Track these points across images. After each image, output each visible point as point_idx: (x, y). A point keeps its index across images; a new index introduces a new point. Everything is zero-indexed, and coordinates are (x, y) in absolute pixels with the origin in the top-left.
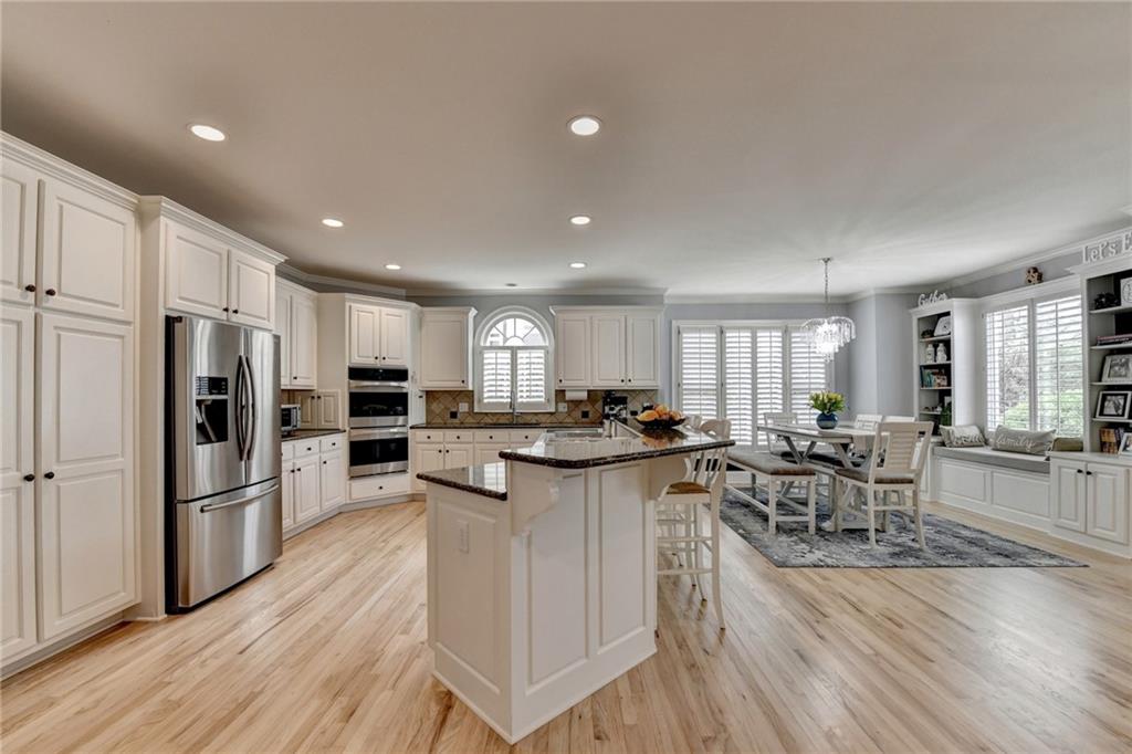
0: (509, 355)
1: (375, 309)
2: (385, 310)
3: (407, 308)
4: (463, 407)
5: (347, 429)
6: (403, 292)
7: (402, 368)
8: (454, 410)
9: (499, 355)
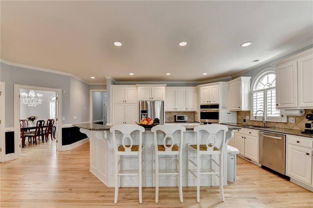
0: (263, 94)
1: (208, 87)
2: (211, 87)
3: (219, 84)
4: (247, 118)
5: (200, 122)
6: (230, 77)
7: (217, 104)
8: (245, 119)
9: (258, 94)
